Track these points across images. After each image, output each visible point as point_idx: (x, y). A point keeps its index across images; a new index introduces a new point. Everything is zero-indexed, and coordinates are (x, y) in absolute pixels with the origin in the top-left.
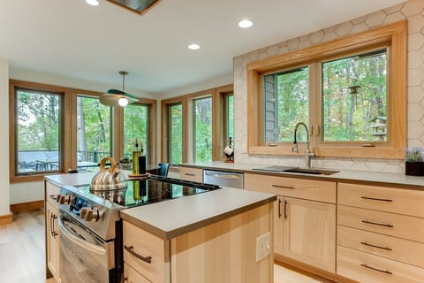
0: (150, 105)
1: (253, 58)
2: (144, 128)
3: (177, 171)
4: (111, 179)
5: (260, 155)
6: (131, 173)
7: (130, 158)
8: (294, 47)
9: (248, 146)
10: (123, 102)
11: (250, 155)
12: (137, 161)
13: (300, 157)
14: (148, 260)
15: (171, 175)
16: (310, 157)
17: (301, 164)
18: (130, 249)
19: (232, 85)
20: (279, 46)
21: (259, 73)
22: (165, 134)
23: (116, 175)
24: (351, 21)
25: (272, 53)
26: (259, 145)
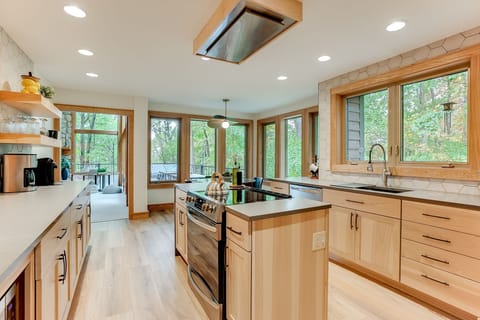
0: (247, 125)
1: (336, 83)
2: (243, 144)
3: (269, 184)
4: (218, 188)
5: (341, 173)
6: (231, 184)
7: (231, 172)
8: (373, 72)
9: (331, 164)
10: (225, 125)
11: (333, 173)
12: (235, 174)
13: (378, 175)
14: (240, 234)
15: (264, 188)
16: (387, 176)
17: (378, 182)
18: (230, 229)
19: (317, 107)
20: (359, 71)
21: (342, 97)
22: (260, 150)
23: (222, 185)
24: (428, 46)
25: (353, 78)
26: (342, 163)
